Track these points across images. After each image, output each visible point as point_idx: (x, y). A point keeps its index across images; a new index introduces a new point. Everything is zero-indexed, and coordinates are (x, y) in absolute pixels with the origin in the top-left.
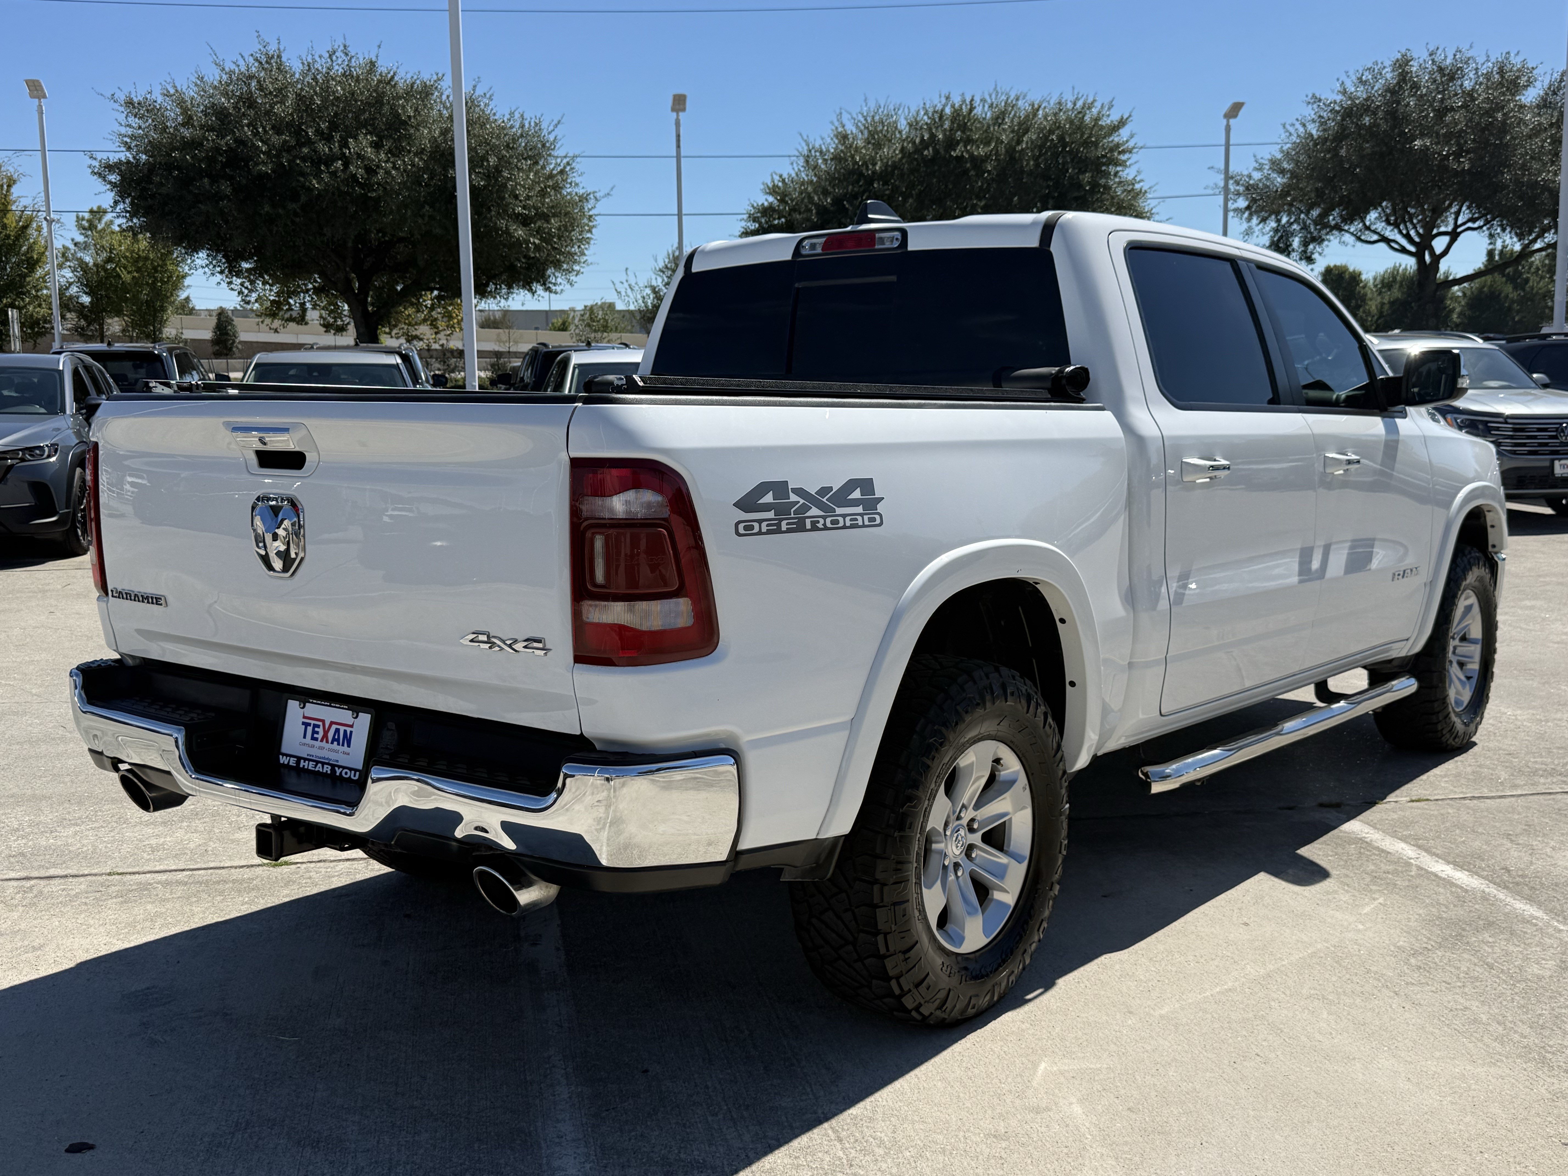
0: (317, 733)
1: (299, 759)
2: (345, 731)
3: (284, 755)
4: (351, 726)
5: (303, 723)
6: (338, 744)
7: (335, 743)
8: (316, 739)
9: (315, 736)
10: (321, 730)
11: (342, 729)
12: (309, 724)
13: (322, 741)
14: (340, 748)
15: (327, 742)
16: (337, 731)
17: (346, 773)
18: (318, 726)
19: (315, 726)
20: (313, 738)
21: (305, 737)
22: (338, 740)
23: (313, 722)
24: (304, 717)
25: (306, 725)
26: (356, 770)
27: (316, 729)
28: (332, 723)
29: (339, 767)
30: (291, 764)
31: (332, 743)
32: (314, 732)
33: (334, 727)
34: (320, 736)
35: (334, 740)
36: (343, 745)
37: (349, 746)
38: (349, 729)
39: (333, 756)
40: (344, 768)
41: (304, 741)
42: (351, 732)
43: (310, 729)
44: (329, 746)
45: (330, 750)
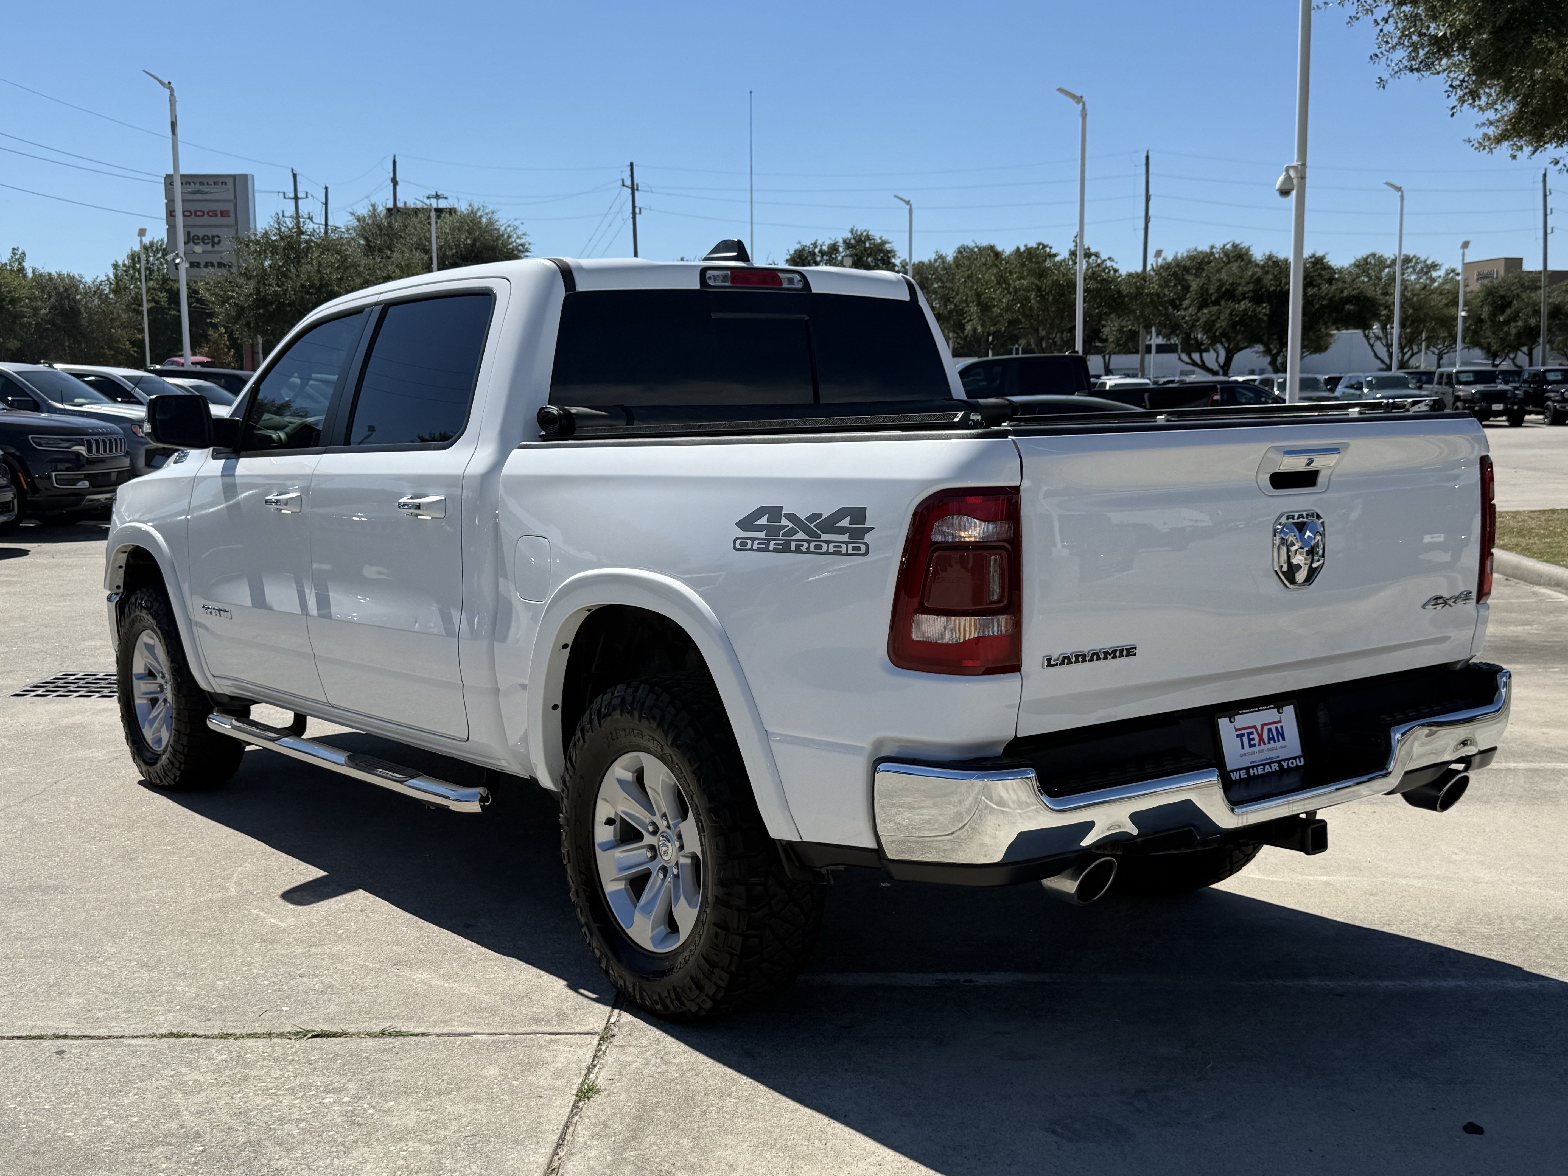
0: (1253, 739)
1: (1247, 769)
2: (1276, 728)
3: (1233, 771)
4: (1280, 722)
5: (1238, 736)
6: (1275, 742)
7: (1272, 742)
8: (1254, 745)
9: (1252, 742)
10: (1255, 736)
11: (1273, 727)
12: (1243, 735)
13: (1259, 745)
14: (1278, 744)
15: (1265, 744)
16: (1270, 730)
17: (1292, 763)
18: (1252, 733)
19: (1249, 734)
20: (1251, 746)
21: (1243, 748)
22: (1273, 739)
23: (1245, 731)
24: (1237, 730)
25: (1240, 736)
26: (1299, 757)
27: (1251, 737)
28: (1263, 725)
29: (1284, 760)
30: (1242, 777)
31: (1269, 743)
32: (1250, 740)
33: (1266, 728)
34: (1256, 741)
35: (1269, 739)
36: (1279, 741)
37: (1284, 739)
38: (1278, 725)
39: (1273, 754)
40: (1289, 759)
41: (1243, 752)
42: (1282, 727)
43: (1245, 739)
44: (1268, 746)
45: (1269, 750)
